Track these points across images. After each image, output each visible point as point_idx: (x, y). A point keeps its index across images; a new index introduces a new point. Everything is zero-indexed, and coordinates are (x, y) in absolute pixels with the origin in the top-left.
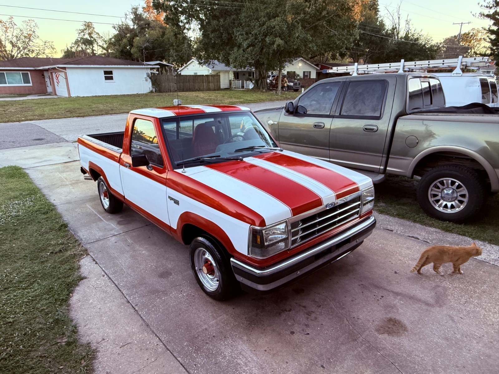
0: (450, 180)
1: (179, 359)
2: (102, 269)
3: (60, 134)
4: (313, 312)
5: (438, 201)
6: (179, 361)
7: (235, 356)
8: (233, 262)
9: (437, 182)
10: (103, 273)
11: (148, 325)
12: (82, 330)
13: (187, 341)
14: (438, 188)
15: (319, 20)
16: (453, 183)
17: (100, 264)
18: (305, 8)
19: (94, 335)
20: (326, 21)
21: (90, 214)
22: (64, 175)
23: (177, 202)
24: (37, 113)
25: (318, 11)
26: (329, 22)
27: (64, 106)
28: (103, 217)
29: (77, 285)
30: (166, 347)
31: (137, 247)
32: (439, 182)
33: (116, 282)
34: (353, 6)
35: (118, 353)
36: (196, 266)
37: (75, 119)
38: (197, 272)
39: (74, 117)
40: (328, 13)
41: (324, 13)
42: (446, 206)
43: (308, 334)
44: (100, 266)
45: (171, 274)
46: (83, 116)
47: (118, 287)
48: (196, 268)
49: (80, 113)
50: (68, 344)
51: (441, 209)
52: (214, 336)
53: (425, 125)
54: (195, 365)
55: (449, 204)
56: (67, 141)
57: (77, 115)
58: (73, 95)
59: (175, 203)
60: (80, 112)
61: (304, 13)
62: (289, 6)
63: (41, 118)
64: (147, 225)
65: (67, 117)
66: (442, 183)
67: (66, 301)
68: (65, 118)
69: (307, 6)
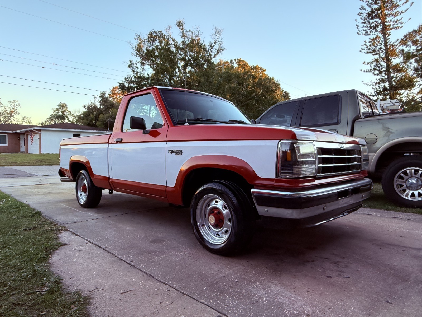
0: (412, 169)
1: (203, 301)
2: (84, 239)
3: (31, 172)
4: (340, 262)
5: (404, 191)
6: (203, 303)
7: (273, 297)
8: (254, 192)
9: (401, 173)
10: (86, 241)
11: (150, 276)
12: (67, 281)
13: (206, 286)
14: (403, 178)
15: (250, 99)
16: (416, 171)
17: (82, 236)
18: (240, 89)
19: (84, 285)
20: (255, 100)
21: (65, 208)
22: (36, 190)
23: (179, 153)
24: (10, 161)
25: (249, 93)
26: (257, 101)
27: (35, 158)
28: (79, 210)
29: (57, 249)
30: (181, 292)
31: (120, 225)
32: (402, 172)
33: (103, 247)
34: (276, 90)
35: (118, 299)
36: (197, 221)
37: (44, 166)
38: (199, 228)
39: (43, 165)
40: (256, 95)
41: (254, 94)
42: (413, 195)
43: (349, 277)
44: (82, 237)
45: (164, 241)
46: (52, 165)
47: (106, 250)
48: (198, 224)
49: (49, 163)
50: (51, 292)
51: (409, 198)
52: (237, 282)
53: (381, 123)
54: (227, 306)
55: (416, 193)
56: (37, 176)
57: (46, 164)
58: (43, 152)
59: (177, 154)
60: (50, 161)
61: (238, 94)
62: (227, 88)
63: (13, 165)
64: (126, 213)
65: (37, 165)
66: (405, 173)
67: (44, 259)
68: (35, 165)
69: (241, 88)
